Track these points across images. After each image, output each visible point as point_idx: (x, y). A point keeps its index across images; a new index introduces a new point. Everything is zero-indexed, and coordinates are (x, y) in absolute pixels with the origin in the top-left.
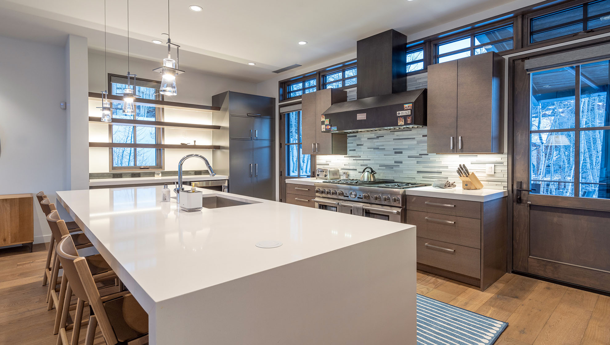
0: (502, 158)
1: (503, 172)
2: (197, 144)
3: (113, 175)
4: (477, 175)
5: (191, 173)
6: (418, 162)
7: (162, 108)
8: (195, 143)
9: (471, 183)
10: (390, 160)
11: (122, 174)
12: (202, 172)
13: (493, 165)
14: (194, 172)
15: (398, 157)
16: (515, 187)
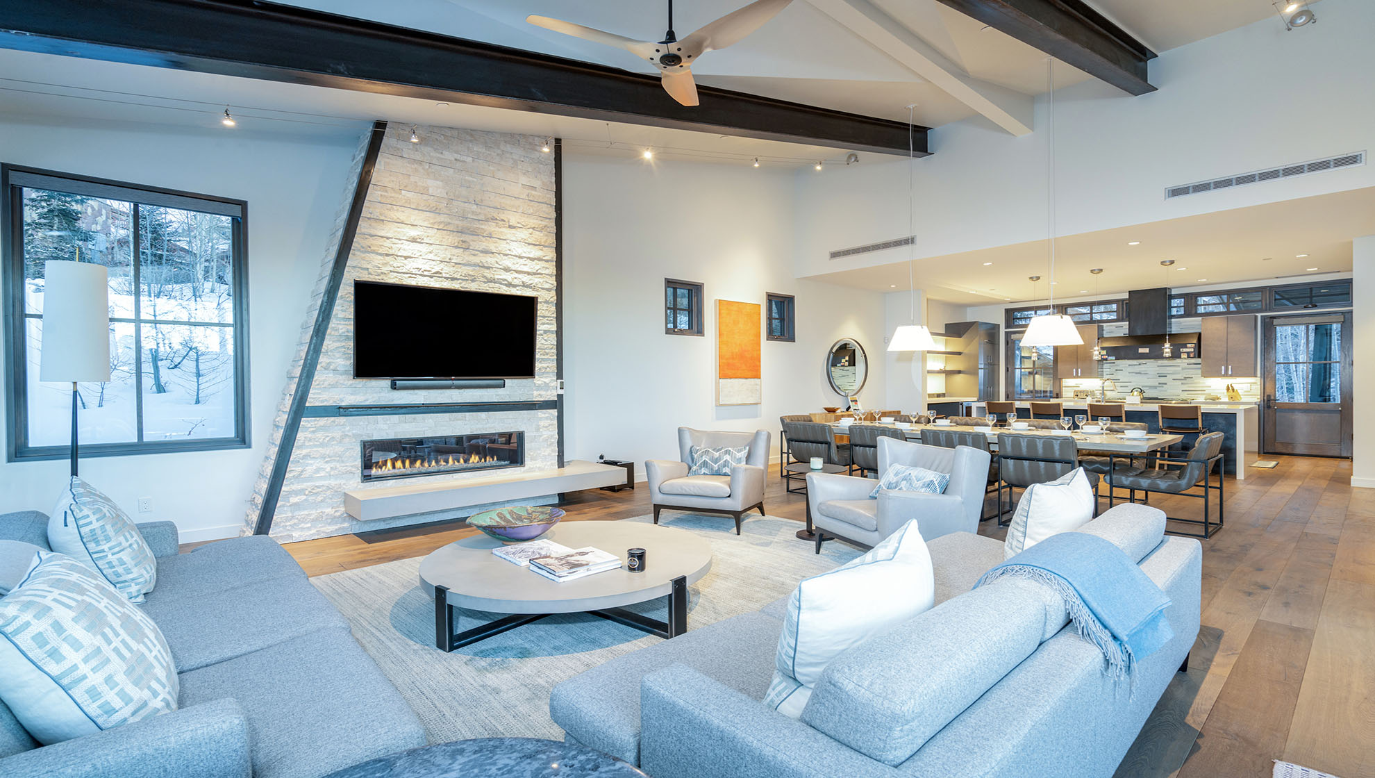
0: (1257, 381)
1: (1257, 389)
4: (1239, 391)
6: (1182, 384)
9: (1235, 397)
10: (1155, 382)
13: (1249, 385)
15: (1162, 380)
16: (1265, 398)
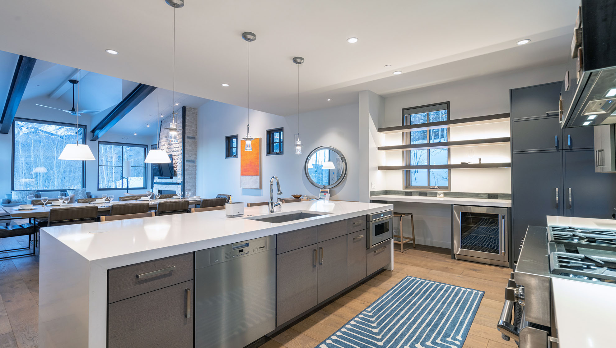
2: (482, 162)
3: (405, 192)
5: (482, 196)
7: (448, 128)
8: (480, 161)
11: (412, 193)
12: (498, 196)
14: (486, 196)
